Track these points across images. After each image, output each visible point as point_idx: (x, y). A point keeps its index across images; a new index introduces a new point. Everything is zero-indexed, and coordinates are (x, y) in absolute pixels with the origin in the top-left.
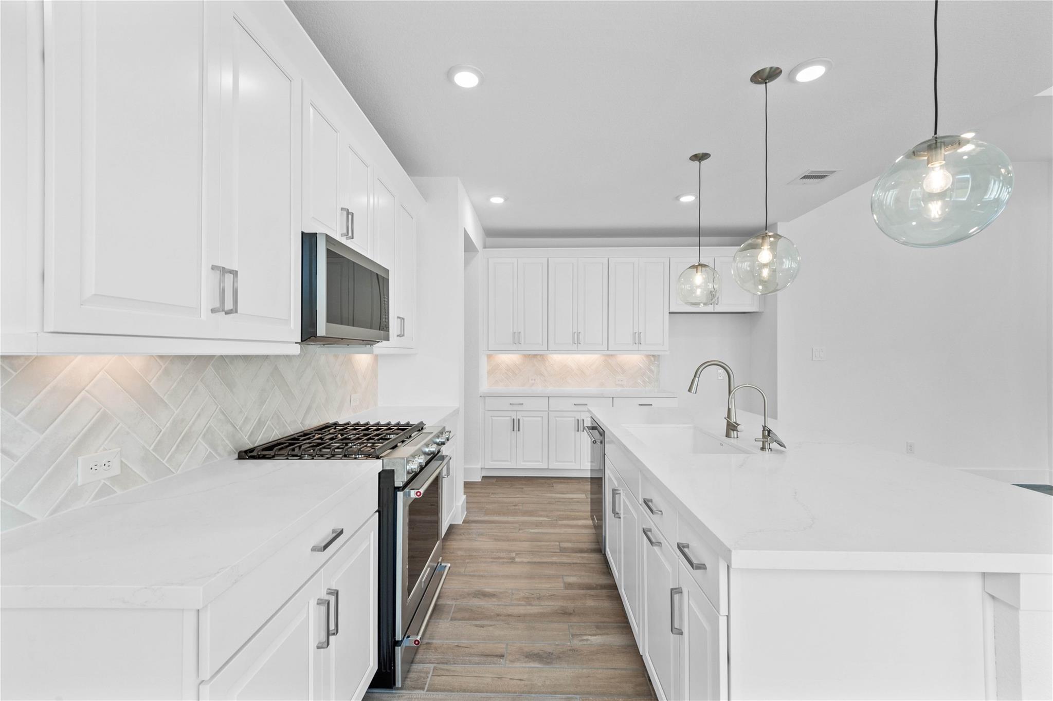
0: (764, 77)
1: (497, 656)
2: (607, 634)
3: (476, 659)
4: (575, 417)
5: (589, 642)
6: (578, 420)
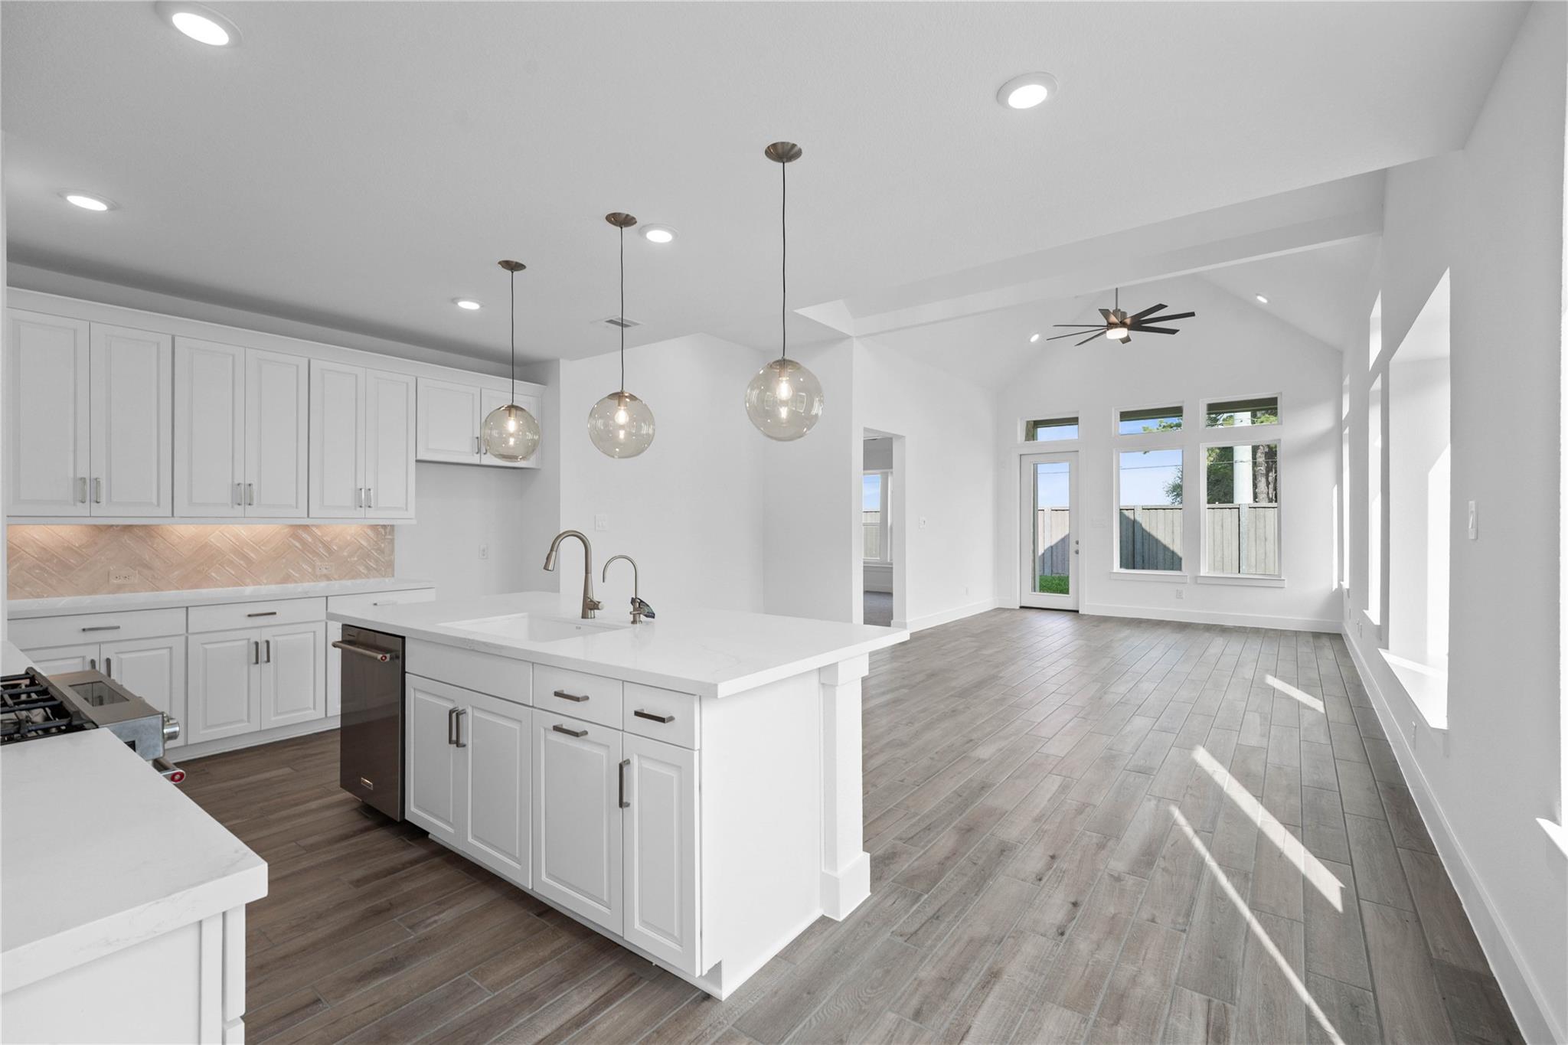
0: (621, 221)
1: (307, 1006)
2: (458, 903)
3: (271, 1028)
4: (249, 640)
5: (439, 923)
6: (257, 644)
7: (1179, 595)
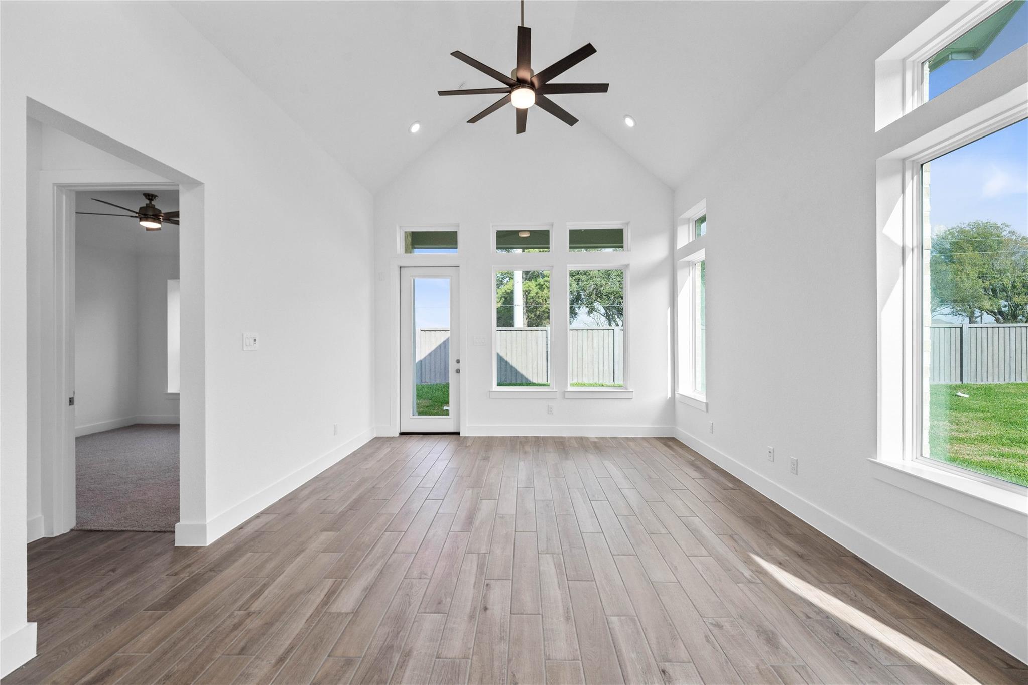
7: (550, 411)
